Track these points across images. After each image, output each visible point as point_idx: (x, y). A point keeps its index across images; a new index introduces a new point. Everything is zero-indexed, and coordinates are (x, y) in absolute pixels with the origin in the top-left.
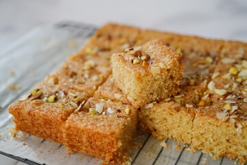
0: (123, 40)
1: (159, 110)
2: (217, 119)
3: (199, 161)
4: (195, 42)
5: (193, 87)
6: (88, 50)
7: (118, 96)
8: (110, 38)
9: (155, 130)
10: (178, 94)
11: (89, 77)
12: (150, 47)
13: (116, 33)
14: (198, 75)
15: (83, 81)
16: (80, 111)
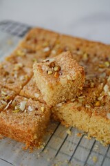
0: (45, 44)
1: (66, 109)
2: (107, 119)
3: (93, 147)
4: (98, 47)
5: (93, 89)
6: (19, 52)
7: (37, 95)
8: (36, 41)
9: (64, 120)
10: (81, 95)
11: (18, 77)
12: (62, 59)
13: (40, 37)
14: (97, 78)
15: (13, 80)
16: (8, 109)
